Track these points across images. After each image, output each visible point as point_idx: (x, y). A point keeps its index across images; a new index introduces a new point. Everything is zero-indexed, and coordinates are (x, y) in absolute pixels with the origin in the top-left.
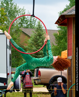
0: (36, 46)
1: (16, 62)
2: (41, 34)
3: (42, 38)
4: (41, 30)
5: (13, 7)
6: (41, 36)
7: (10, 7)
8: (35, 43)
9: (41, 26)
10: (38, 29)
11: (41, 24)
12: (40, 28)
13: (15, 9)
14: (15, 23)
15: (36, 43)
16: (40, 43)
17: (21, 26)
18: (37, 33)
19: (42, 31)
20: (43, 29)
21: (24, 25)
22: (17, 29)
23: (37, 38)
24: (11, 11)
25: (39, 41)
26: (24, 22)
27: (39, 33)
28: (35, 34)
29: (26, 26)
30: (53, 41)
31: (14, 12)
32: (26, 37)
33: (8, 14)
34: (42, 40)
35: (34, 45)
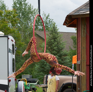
0: (51, 50)
1: (30, 69)
2: (56, 37)
3: (57, 41)
4: (56, 32)
5: (27, 8)
6: (56, 40)
7: (23, 8)
8: (49, 47)
9: (57, 28)
10: (52, 31)
11: (56, 26)
12: (55, 30)
13: (29, 10)
14: (30, 25)
15: (51, 47)
16: (55, 47)
17: (36, 28)
18: (51, 36)
19: (57, 34)
20: (58, 31)
21: (40, 27)
22: (31, 32)
23: (51, 41)
24: (25, 12)
25: (53, 45)
26: (39, 24)
27: (54, 36)
28: (50, 37)
29: (41, 28)
30: (71, 45)
31: (27, 13)
32: (41, 40)
33: (22, 15)
34: (57, 43)
35: (48, 50)
